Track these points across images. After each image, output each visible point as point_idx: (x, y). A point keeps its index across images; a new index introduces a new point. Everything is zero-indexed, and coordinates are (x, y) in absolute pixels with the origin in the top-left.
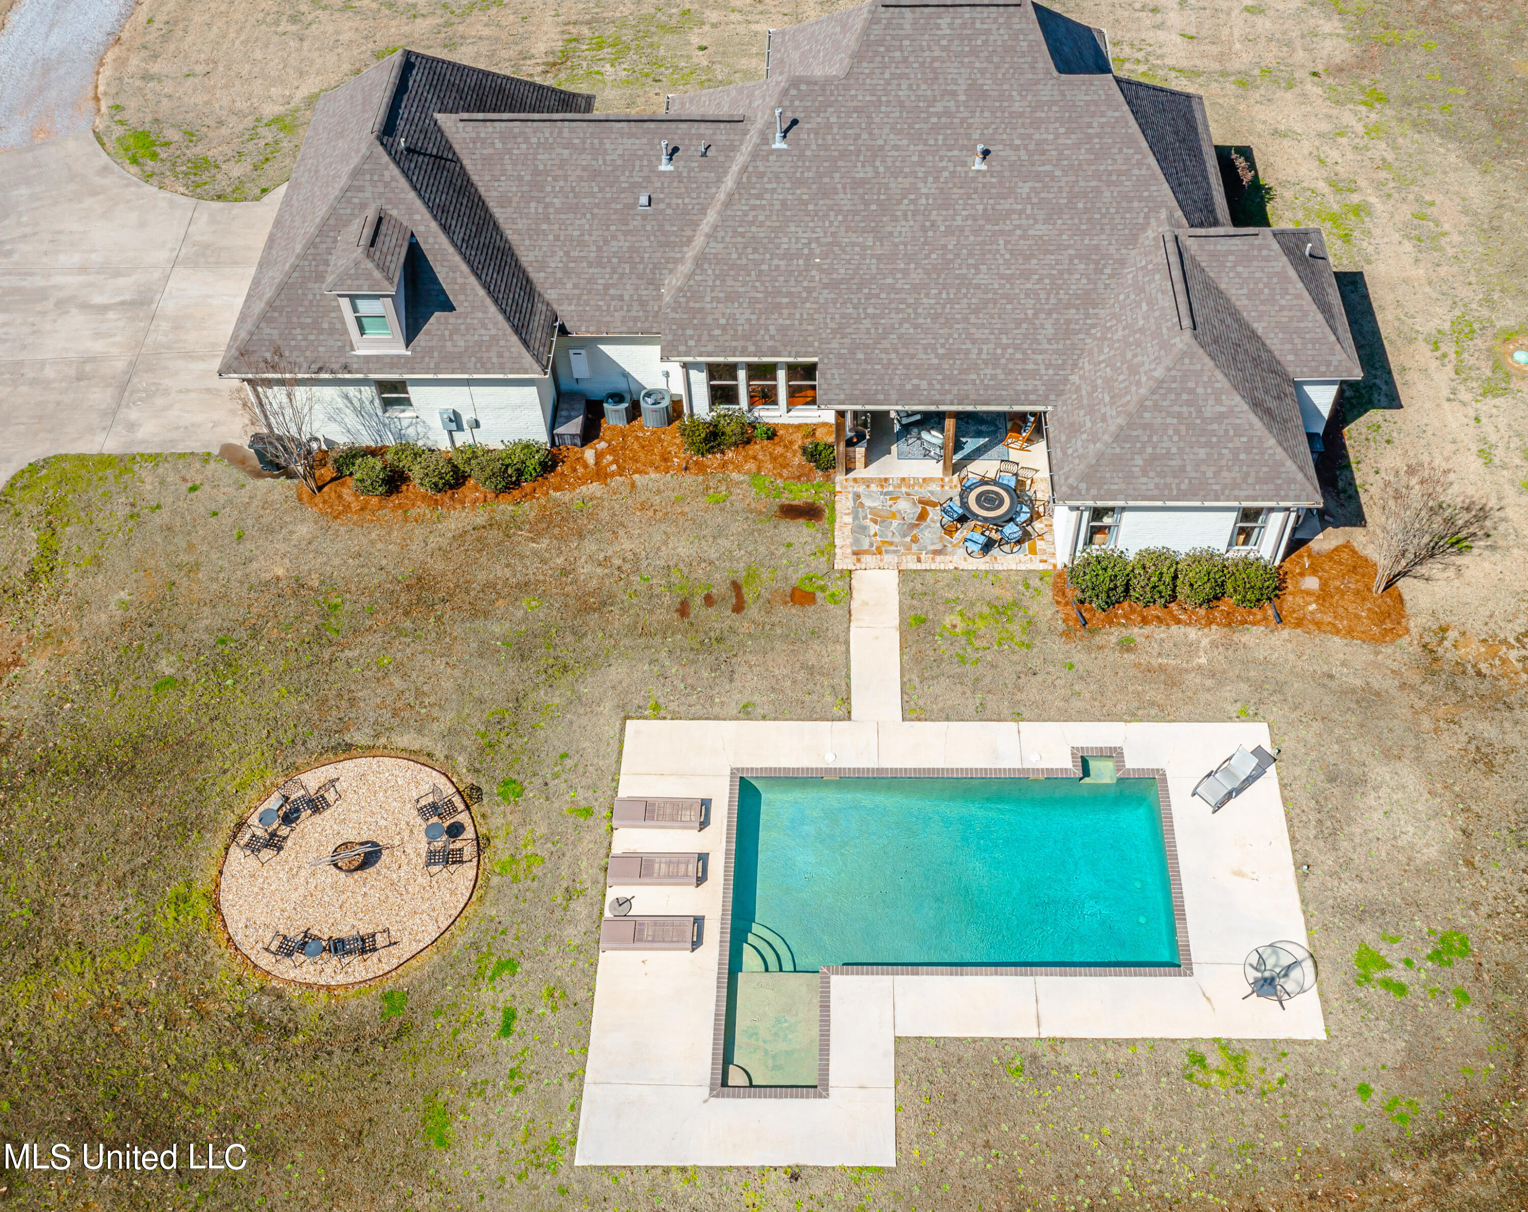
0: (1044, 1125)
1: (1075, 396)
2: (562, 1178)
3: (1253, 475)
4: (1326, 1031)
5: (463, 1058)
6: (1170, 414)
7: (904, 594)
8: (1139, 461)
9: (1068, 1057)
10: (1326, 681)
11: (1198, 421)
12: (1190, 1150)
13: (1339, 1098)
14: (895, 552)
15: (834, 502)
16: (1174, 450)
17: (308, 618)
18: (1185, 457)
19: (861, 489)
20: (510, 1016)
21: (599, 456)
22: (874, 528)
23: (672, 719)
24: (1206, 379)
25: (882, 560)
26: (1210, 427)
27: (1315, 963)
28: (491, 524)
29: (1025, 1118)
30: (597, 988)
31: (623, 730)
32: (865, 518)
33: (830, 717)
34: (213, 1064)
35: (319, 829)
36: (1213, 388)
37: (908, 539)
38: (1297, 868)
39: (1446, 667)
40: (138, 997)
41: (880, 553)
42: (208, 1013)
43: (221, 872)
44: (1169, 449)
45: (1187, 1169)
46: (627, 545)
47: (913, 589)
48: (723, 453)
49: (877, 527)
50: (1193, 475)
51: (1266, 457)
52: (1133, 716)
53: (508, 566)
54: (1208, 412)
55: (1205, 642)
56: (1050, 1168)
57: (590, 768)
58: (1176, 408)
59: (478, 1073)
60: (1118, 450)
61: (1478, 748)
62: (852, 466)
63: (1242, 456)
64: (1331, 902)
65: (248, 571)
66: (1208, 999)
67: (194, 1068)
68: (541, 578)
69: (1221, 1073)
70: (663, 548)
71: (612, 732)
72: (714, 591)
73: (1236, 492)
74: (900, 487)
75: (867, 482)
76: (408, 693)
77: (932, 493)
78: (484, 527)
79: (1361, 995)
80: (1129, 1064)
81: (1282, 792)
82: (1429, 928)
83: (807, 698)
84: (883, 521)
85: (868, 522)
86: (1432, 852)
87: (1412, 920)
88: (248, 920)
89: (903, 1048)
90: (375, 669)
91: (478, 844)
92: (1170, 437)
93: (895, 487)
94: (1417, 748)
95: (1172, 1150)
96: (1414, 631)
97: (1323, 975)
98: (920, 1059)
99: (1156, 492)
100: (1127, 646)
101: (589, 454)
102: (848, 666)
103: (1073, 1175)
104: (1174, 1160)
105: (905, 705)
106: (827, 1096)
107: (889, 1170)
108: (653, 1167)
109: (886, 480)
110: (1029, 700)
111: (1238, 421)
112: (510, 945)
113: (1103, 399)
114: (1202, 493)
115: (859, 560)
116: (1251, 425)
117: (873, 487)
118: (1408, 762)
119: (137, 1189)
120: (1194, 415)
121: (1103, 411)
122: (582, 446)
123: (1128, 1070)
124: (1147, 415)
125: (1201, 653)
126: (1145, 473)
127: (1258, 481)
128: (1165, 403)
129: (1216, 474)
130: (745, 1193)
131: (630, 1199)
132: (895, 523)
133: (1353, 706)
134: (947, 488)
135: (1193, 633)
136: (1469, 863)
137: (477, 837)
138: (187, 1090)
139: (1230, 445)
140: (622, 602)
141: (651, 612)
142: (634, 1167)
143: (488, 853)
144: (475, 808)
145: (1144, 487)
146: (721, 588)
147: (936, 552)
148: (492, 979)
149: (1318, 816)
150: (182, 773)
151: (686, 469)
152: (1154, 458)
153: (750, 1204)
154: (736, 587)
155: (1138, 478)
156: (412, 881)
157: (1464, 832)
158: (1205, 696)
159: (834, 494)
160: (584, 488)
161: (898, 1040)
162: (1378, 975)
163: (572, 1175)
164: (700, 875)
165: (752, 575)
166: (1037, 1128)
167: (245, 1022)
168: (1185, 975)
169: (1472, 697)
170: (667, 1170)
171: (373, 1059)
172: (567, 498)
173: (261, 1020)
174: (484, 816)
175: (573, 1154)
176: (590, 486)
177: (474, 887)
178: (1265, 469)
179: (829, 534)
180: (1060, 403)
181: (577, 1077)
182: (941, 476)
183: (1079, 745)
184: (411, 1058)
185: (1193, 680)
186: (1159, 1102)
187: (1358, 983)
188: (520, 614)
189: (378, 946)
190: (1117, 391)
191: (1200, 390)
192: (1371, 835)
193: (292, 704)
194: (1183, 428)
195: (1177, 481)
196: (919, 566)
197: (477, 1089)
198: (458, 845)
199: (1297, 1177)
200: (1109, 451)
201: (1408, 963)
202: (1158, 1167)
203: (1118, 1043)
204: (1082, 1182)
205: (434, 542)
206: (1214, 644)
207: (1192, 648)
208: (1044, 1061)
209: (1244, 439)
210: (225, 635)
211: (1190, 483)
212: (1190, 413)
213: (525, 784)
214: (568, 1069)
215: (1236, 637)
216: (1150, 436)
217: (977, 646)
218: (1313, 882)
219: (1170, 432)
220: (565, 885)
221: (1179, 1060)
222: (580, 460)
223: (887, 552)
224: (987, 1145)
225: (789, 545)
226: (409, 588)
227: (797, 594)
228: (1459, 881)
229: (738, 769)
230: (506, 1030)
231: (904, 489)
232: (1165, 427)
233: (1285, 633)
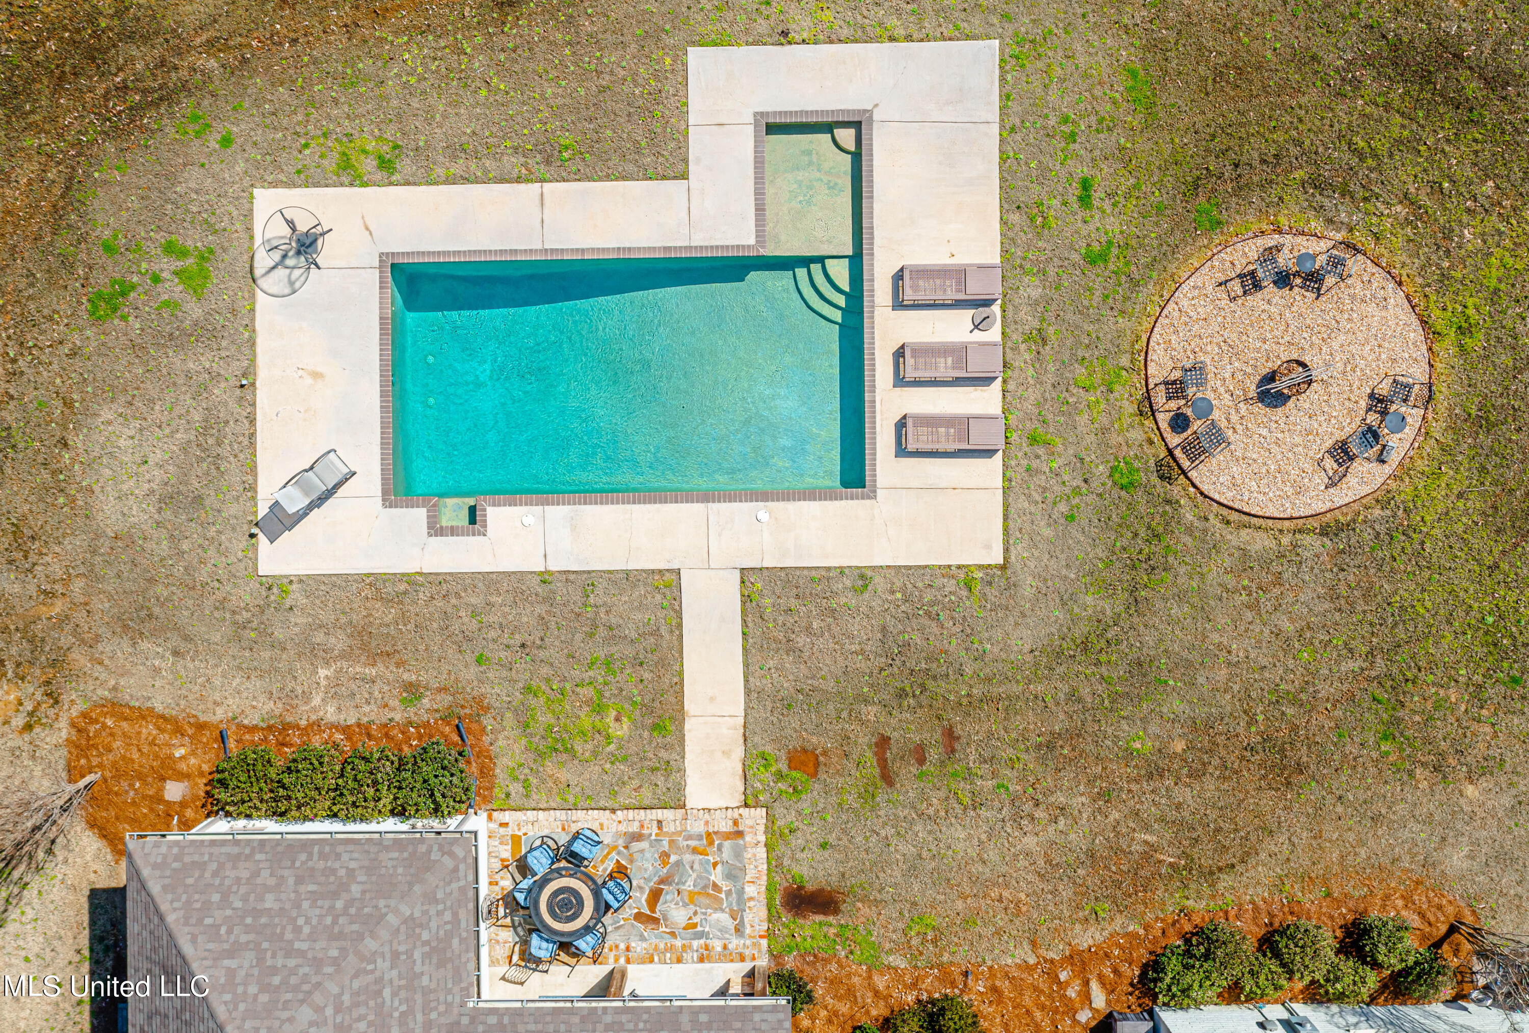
0: (542, 95)
1: (434, 1015)
2: (1010, 28)
3: (207, 875)
4: (253, 197)
5: (1125, 157)
6: (301, 953)
7: (679, 771)
8: (355, 889)
9: (512, 162)
10: (183, 646)
11: (265, 945)
12: (404, 79)
13: (252, 133)
14: (689, 837)
15: (769, 921)
16: (306, 905)
17: (1417, 718)
18: (293, 896)
19: (735, 943)
20: (1085, 200)
21: (1086, 997)
22: (717, 876)
23: (949, 566)
24: (242, 1007)
25: (707, 823)
26: (251, 937)
27: (252, 271)
28: (1211, 875)
29: (560, 101)
30: (998, 225)
31: (1006, 550)
32: (728, 893)
33: (765, 573)
34: (1382, 146)
35: (1333, 421)
36: (235, 994)
37: (673, 859)
38: (253, 384)
39: (38, 672)
40: (1479, 217)
41: (709, 834)
42: (1401, 202)
43: (1431, 366)
44: (313, 905)
45: (410, 63)
46: (1030, 842)
47: (667, 776)
48: (919, 1001)
49: (712, 878)
50: (286, 873)
51: (184, 898)
52: (412, 581)
53: (1179, 806)
54: (249, 957)
55: (317, 701)
56: (539, 56)
57: (1039, 499)
58: (291, 963)
59: (1106, 141)
60: (382, 903)
61: (26, 557)
62: (747, 980)
63: (216, 897)
64: (224, 343)
65: (1514, 792)
66: (367, 229)
67: (1399, 141)
68: (1134, 787)
69: (365, 152)
70: (984, 837)
71: (1019, 551)
72: (914, 770)
73: (236, 850)
74: (684, 946)
75: (727, 956)
76: (1269, 608)
77: (642, 938)
78: (1220, 869)
79: (210, 237)
80: (454, 158)
81: (256, 481)
82: (127, 322)
83: (793, 603)
84: (705, 887)
85: (725, 885)
86: (107, 414)
87: (142, 330)
88: (1385, 308)
89: (681, 167)
90: (1317, 643)
91: (1151, 406)
92: (307, 922)
93: (690, 947)
94: (94, 552)
95: (422, 79)
96: (63, 723)
97: (246, 257)
98: (663, 156)
99: (340, 849)
100: (412, 691)
101: (1099, 1000)
102: (746, 651)
103: (519, 51)
104: (420, 70)
105: (676, 593)
106: (756, 114)
107: (694, 44)
108: (922, 40)
109: (701, 960)
110: (532, 604)
111: (211, 946)
112: (1097, 280)
113: (394, 994)
114: (280, 849)
115: (736, 823)
116: (194, 940)
117: (718, 946)
118: (108, 531)
119: (1422, 21)
120: (269, 954)
121: (394, 973)
122: (1111, 1014)
123: (455, 151)
124: (334, 953)
125: (323, 683)
126: (351, 872)
127: (202, 866)
128: (306, 970)
129: (256, 874)
130: (832, 19)
131: (942, 11)
132: (689, 885)
133: (156, 610)
134: (622, 946)
135: (330, 714)
136: (68, 404)
137: (1153, 415)
138: (1398, 119)
139: (229, 912)
140: (1027, 750)
141: (990, 735)
142: (940, 40)
143: (1140, 393)
144: (1163, 453)
145: (356, 855)
146: (906, 771)
147: (637, 837)
148: (1109, 242)
149: (220, 451)
150: (1511, 491)
151: (966, 974)
152: (335, 895)
153: (826, 11)
154: (888, 778)
155: (361, 868)
156: (1216, 358)
157: (66, 445)
158: (327, 617)
159: (769, 934)
160: (1099, 938)
161: (684, 176)
162: (190, 261)
163: (1000, 30)
164: (901, 360)
165: (868, 795)
166: (549, 91)
167: (1360, 193)
168: (387, 254)
169: (17, 629)
170: (909, 38)
171: (1217, 157)
172: (1119, 920)
173: (1343, 195)
174: (1151, 442)
175: (1002, 51)
176: (1091, 942)
177: (1147, 353)
178: (190, 881)
179: (775, 865)
180: (456, 1011)
181: (1008, 130)
182: (629, 966)
183: (477, 538)
184: (1179, 157)
185: (338, 642)
186: (428, 121)
187: (211, 252)
188: (1153, 729)
189: (1238, 281)
190: (372, 1003)
191: (253, 989)
192: (167, 431)
193: (1406, 591)
194: (289, 936)
195: (310, 864)
196: (659, 814)
197: (1106, 126)
198: (1173, 405)
199: (306, 59)
200: (393, 903)
201: (156, 279)
202: (437, 63)
203: (466, 180)
204: (511, 45)
205: (1280, 843)
206: (307, 697)
207: (334, 690)
208: (539, 158)
209: (208, 921)
210: (1514, 689)
211: (293, 863)
212: (274, 956)
213: (1110, 483)
214: (1018, 137)
215: (278, 709)
216: (335, 922)
217: (591, 688)
218: (237, 367)
219: (306, 930)
220: (1047, 348)
221: (406, 166)
222: (1110, 989)
223: (700, 837)
224: (599, 73)
225: (823, 846)
226: (1300, 769)
227: (812, 770)
228: (85, 380)
229: (869, 498)
230: (1086, 185)
231: (678, 943)
232: (312, 938)
233: (220, 714)
